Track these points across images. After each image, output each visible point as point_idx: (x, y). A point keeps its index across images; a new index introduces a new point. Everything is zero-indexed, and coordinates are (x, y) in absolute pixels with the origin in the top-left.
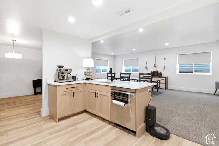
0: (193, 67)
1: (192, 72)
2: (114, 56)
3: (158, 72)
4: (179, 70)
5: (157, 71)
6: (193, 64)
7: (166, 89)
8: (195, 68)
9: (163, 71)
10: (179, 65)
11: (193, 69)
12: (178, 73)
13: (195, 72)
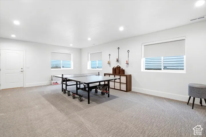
0: (162, 63)
1: (160, 69)
2: (81, 49)
3: (121, 69)
4: (146, 66)
5: (120, 67)
6: (162, 58)
7: (126, 91)
8: (164, 64)
9: (127, 67)
10: (146, 59)
11: (162, 65)
12: (143, 69)
13: (164, 69)
